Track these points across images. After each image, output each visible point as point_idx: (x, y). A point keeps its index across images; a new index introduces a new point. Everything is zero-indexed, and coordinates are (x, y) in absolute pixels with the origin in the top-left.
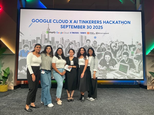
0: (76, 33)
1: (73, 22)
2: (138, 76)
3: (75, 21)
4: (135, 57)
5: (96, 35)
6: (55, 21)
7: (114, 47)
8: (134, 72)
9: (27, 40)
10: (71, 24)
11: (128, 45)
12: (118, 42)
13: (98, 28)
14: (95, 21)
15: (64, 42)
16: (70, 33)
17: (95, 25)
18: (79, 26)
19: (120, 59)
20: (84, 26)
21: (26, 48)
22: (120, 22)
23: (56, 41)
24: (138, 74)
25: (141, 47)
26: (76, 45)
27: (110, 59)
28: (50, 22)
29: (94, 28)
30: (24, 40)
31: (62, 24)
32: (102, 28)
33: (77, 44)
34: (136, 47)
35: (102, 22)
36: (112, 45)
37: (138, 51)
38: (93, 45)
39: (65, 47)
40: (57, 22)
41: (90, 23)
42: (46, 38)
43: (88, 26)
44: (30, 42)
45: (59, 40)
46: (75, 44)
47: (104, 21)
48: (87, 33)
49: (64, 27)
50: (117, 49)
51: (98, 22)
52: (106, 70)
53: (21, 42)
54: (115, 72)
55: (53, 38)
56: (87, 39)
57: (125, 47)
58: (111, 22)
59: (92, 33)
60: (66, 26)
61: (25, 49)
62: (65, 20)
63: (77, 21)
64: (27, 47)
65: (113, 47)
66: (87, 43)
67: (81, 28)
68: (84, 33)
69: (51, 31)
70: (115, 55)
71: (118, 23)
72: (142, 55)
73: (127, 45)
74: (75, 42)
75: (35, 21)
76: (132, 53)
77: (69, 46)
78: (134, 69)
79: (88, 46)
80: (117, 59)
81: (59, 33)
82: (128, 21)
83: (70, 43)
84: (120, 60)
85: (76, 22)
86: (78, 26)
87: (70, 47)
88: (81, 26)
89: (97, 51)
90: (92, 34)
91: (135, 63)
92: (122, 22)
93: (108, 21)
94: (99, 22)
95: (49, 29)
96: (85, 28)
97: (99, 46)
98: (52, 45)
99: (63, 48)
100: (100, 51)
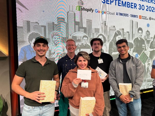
0: (125, 15)
9: (37, 23)
13: (152, 10)
15: (108, 30)
16: (117, 14)
18: (128, 4)
20: (135, 5)
23: (95, 29)
29: (147, 10)
30: (28, 23)
33: (126, 36)
38: (146, 38)
39: (108, 41)
42: (76, 21)
43: (140, 6)
44: (43, 28)
46: (124, 35)
48: (138, 17)
49: (107, 1)
51: (152, 1)
53: (22, 27)
56: (138, 28)
59: (145, 18)
66: (139, 34)
68: (135, 16)
69: (85, 6)
74: (123, 32)
77: (115, 38)
79: (139, 39)
81: (99, 12)
83: (116, 33)
86: (128, 2)
87: (117, 40)
88: (131, 3)
89: (150, 48)
90: (145, 19)
95: (82, 2)
96: (136, 9)
97: (152, 40)
98: (88, 36)
99: (106, 42)
100: (153, 46)
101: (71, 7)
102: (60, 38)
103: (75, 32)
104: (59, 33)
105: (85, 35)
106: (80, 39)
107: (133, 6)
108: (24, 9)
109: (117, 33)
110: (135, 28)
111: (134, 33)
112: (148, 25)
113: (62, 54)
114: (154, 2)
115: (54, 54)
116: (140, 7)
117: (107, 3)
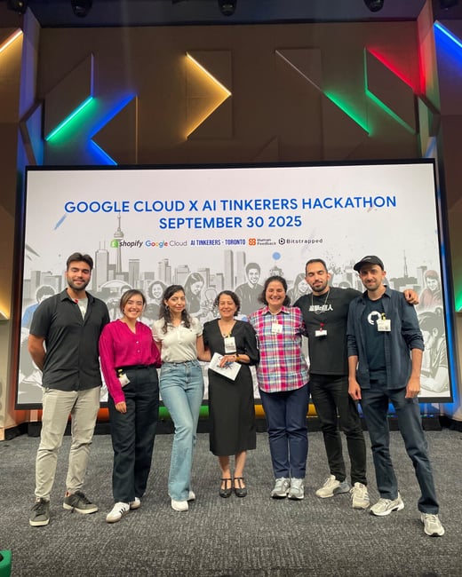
0: (211, 242)
1: (200, 206)
2: (431, 388)
3: (207, 202)
5: (278, 248)
6: (139, 206)
9: (49, 272)
10: (194, 214)
11: (391, 280)
13: (286, 223)
14: (276, 202)
15: (173, 274)
16: (193, 243)
17: (276, 214)
18: (220, 220)
20: (238, 221)
22: (361, 201)
23: (146, 273)
24: (430, 379)
25: (436, 284)
26: (212, 283)
28: (126, 209)
29: (270, 225)
30: (38, 273)
31: (165, 214)
32: (298, 223)
33: (217, 281)
34: (419, 283)
35: (299, 203)
37: (428, 297)
40: (147, 210)
41: (258, 207)
42: (110, 263)
43: (250, 220)
44: (57, 279)
45: (154, 268)
46: (208, 280)
47: (306, 201)
49: (170, 223)
51: (285, 205)
53: (29, 280)
55: (134, 264)
56: (247, 264)
58: (328, 203)
59: (267, 242)
60: (176, 221)
62: (172, 202)
63: (215, 202)
66: (250, 276)
67: (229, 225)
68: (238, 242)
69: (126, 239)
71: (352, 204)
72: (441, 312)
73: (388, 280)
74: (208, 275)
75: (74, 208)
77: (189, 288)
79: (252, 286)
81: (153, 244)
82: (388, 198)
83: (190, 277)
85: (209, 207)
86: (218, 219)
87: (193, 291)
88: (227, 219)
90: (266, 244)
92: (368, 199)
93: (317, 200)
94: (289, 205)
95: (122, 232)
96: (241, 227)
98: (131, 286)
101: (102, 245)
105: (126, 284)
107: (231, 223)
108: (34, 255)
109: (193, 277)
110: (238, 266)
111: (235, 275)
112: (276, 256)
114: (291, 207)
116: (251, 222)
117: (170, 227)
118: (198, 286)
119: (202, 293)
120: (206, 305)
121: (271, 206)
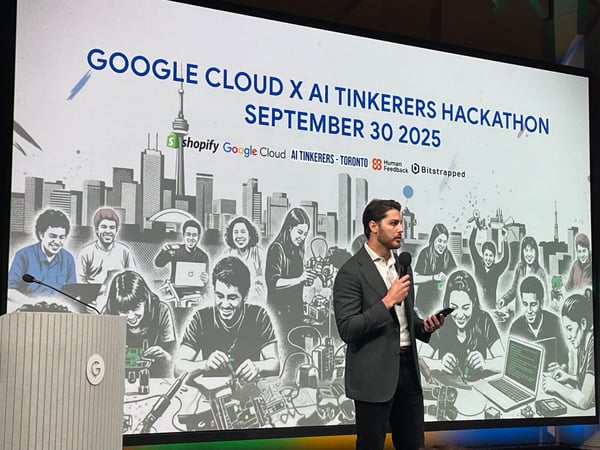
0: (321, 158)
1: (305, 91)
3: (316, 86)
4: (567, 304)
5: (409, 179)
6: (215, 77)
7: (487, 251)
8: (563, 383)
9: (59, 183)
10: (296, 105)
11: (542, 244)
12: (502, 221)
13: (421, 140)
14: (409, 103)
15: (264, 207)
16: (294, 156)
17: (409, 122)
18: (334, 121)
19: (510, 312)
20: (358, 125)
21: (55, 236)
22: (511, 118)
23: (222, 200)
24: (577, 391)
25: (586, 254)
26: (321, 228)
27: (469, 312)
28: (192, 78)
29: (401, 140)
30: (39, 182)
31: (252, 97)
32: (436, 142)
33: (327, 226)
34: (570, 252)
35: (438, 109)
36: (477, 240)
37: (578, 272)
39: (265, 241)
40: (226, 86)
41: (386, 107)
42: (166, 177)
43: (375, 126)
44: (74, 199)
45: (236, 194)
46: (317, 223)
47: (448, 108)
48: (370, 164)
49: (261, 116)
50: (497, 261)
51: (421, 109)
52: (456, 372)
53: (22, 196)
54: (491, 383)
55: (205, 182)
57: (529, 253)
58: (473, 116)
59: (396, 168)
60: (269, 113)
61: (46, 240)
62: (265, 77)
63: (327, 87)
64: (60, 231)
65: (483, 252)
67: (346, 130)
68: (357, 162)
69: (193, 134)
70: (491, 296)
71: (500, 122)
73: (538, 244)
74: (316, 214)
75: (105, 62)
76: (556, 284)
77: (289, 234)
78: (564, 365)
80: (500, 315)
81: (234, 150)
82: (541, 120)
83: (290, 214)
84: (508, 320)
85: (319, 96)
86: (331, 118)
87: (293, 239)
88: (344, 120)
89: (416, 270)
90: (396, 170)
91: (566, 334)
92: (518, 118)
93: (460, 108)
94: (426, 110)
95: (185, 121)
96: (362, 136)
97: (426, 244)
98: (199, 223)
99: (258, 244)
100: (430, 266)
101: (153, 141)
102: (119, 228)
103: (161, 209)
104: (117, 212)
105: (192, 218)
106: (175, 230)
107: (349, 127)
108: (30, 146)
109: (294, 215)
110: (357, 202)
111: (353, 219)
112: (408, 192)
113: (120, 275)
114: (428, 114)
115: (99, 272)
116: (376, 130)
117: (261, 123)
118: (301, 232)
119: (306, 245)
120: (312, 267)
121: (403, 107)
